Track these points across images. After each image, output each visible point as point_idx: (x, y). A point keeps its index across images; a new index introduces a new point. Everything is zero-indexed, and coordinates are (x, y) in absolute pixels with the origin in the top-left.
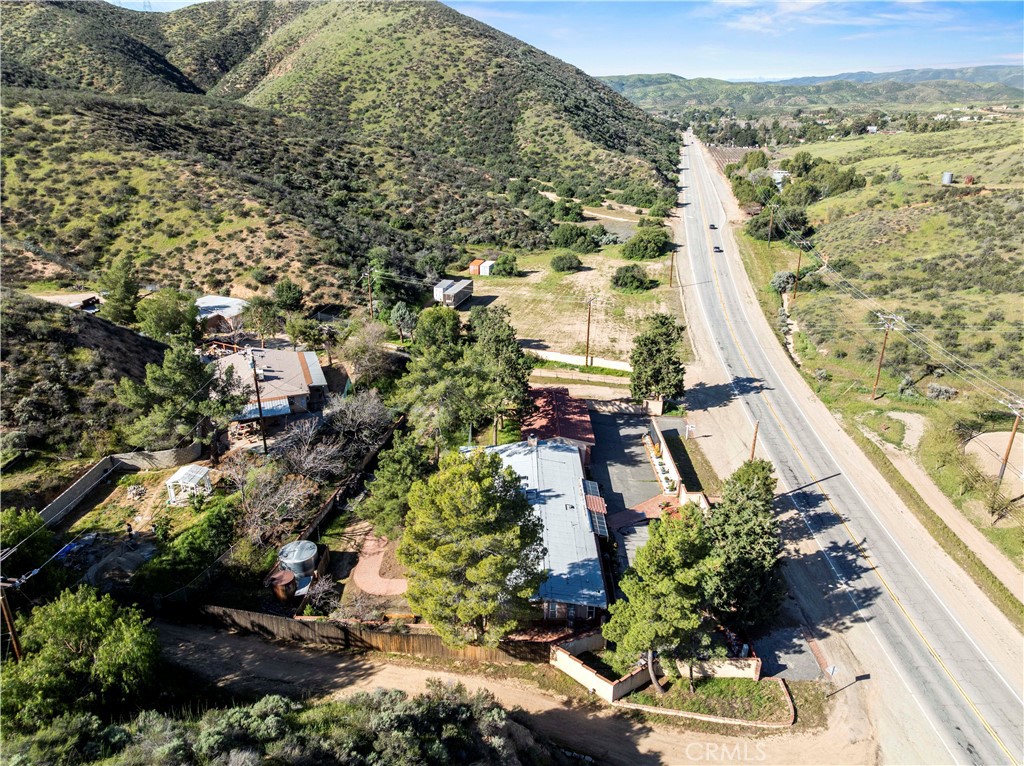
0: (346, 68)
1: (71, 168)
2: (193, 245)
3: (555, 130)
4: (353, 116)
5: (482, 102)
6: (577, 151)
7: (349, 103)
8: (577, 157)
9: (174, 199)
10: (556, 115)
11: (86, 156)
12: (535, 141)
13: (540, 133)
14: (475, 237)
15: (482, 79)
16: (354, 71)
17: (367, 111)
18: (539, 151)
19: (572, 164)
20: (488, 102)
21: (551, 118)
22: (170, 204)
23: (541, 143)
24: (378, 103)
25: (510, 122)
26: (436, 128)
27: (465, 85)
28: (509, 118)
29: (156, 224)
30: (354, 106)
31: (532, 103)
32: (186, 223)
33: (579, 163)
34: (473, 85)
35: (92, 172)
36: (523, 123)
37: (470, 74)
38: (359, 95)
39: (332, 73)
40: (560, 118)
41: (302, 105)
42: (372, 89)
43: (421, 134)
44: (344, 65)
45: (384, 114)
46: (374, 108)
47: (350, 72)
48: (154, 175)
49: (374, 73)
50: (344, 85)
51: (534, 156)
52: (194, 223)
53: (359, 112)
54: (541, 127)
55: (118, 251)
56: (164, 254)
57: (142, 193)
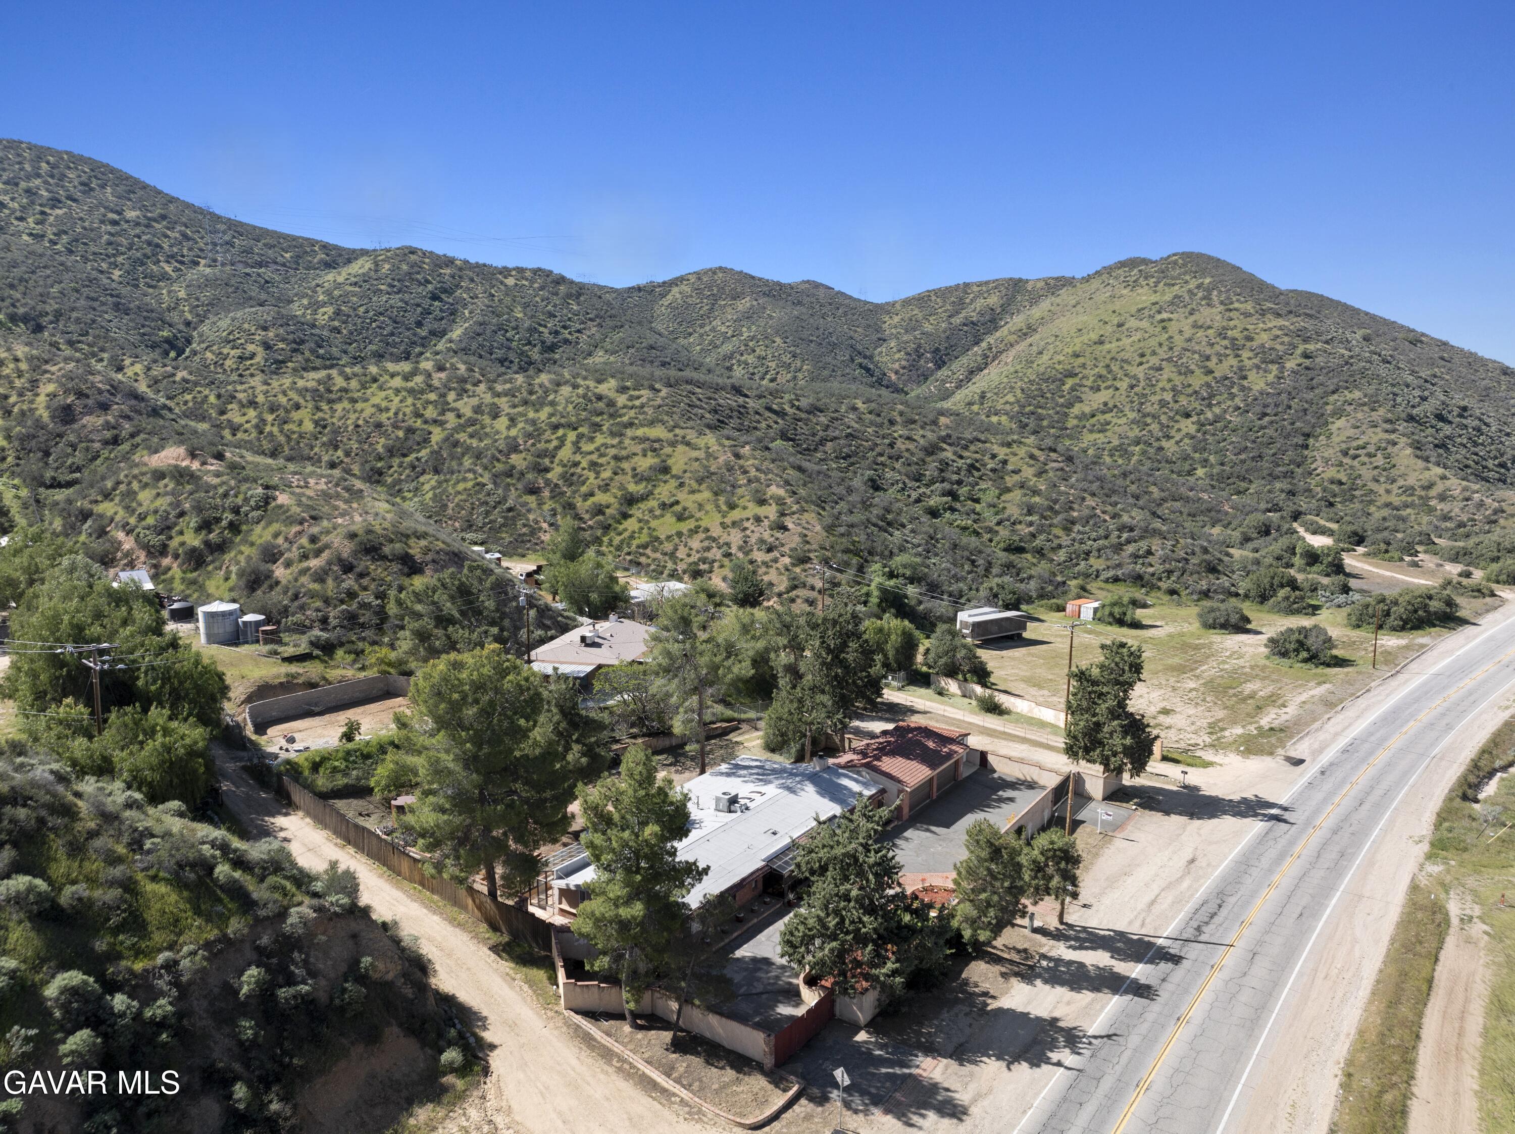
0: (1081, 360)
1: (620, 442)
2: (694, 531)
3: (1379, 449)
4: (1072, 423)
5: (1265, 406)
6: (1411, 481)
7: (1070, 405)
8: (1409, 490)
9: (700, 481)
10: (1388, 426)
11: (640, 432)
12: (1341, 464)
13: (1352, 452)
14: (1111, 573)
15: (1275, 372)
16: (1089, 364)
17: (1093, 416)
18: (1344, 480)
19: (1396, 501)
20: (1276, 405)
21: (1378, 430)
22: (695, 485)
23: (1352, 467)
24: (1110, 405)
25: (1307, 436)
26: (1187, 441)
27: (1245, 383)
28: (1307, 430)
29: (672, 505)
30: (1076, 410)
31: (1349, 408)
32: (701, 506)
33: (1409, 499)
34: (1257, 382)
35: (638, 449)
36: (1328, 438)
37: (1258, 367)
38: (1087, 395)
39: (1059, 367)
40: (1394, 431)
41: (1008, 407)
42: (1107, 388)
43: (1161, 449)
44: (1078, 356)
45: (1114, 420)
46: (1103, 412)
47: (1084, 366)
48: (695, 454)
49: (1115, 368)
50: (1070, 382)
51: (1334, 487)
52: (709, 507)
53: (1082, 417)
54: (1355, 444)
55: (625, 530)
56: (663, 537)
57: (674, 472)
